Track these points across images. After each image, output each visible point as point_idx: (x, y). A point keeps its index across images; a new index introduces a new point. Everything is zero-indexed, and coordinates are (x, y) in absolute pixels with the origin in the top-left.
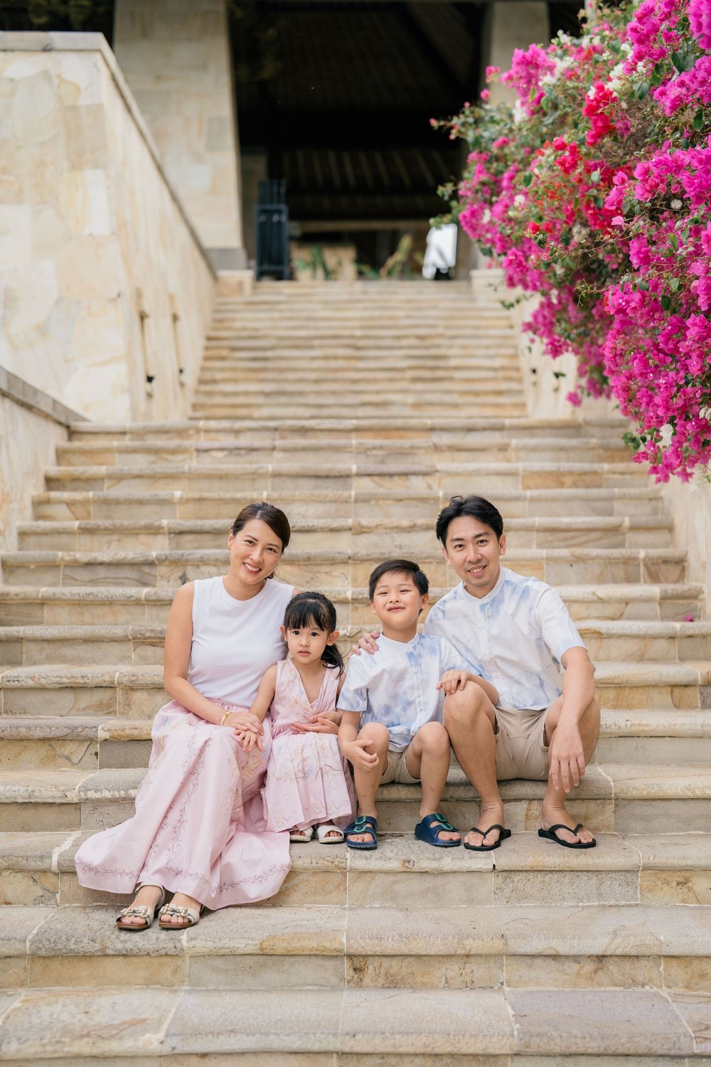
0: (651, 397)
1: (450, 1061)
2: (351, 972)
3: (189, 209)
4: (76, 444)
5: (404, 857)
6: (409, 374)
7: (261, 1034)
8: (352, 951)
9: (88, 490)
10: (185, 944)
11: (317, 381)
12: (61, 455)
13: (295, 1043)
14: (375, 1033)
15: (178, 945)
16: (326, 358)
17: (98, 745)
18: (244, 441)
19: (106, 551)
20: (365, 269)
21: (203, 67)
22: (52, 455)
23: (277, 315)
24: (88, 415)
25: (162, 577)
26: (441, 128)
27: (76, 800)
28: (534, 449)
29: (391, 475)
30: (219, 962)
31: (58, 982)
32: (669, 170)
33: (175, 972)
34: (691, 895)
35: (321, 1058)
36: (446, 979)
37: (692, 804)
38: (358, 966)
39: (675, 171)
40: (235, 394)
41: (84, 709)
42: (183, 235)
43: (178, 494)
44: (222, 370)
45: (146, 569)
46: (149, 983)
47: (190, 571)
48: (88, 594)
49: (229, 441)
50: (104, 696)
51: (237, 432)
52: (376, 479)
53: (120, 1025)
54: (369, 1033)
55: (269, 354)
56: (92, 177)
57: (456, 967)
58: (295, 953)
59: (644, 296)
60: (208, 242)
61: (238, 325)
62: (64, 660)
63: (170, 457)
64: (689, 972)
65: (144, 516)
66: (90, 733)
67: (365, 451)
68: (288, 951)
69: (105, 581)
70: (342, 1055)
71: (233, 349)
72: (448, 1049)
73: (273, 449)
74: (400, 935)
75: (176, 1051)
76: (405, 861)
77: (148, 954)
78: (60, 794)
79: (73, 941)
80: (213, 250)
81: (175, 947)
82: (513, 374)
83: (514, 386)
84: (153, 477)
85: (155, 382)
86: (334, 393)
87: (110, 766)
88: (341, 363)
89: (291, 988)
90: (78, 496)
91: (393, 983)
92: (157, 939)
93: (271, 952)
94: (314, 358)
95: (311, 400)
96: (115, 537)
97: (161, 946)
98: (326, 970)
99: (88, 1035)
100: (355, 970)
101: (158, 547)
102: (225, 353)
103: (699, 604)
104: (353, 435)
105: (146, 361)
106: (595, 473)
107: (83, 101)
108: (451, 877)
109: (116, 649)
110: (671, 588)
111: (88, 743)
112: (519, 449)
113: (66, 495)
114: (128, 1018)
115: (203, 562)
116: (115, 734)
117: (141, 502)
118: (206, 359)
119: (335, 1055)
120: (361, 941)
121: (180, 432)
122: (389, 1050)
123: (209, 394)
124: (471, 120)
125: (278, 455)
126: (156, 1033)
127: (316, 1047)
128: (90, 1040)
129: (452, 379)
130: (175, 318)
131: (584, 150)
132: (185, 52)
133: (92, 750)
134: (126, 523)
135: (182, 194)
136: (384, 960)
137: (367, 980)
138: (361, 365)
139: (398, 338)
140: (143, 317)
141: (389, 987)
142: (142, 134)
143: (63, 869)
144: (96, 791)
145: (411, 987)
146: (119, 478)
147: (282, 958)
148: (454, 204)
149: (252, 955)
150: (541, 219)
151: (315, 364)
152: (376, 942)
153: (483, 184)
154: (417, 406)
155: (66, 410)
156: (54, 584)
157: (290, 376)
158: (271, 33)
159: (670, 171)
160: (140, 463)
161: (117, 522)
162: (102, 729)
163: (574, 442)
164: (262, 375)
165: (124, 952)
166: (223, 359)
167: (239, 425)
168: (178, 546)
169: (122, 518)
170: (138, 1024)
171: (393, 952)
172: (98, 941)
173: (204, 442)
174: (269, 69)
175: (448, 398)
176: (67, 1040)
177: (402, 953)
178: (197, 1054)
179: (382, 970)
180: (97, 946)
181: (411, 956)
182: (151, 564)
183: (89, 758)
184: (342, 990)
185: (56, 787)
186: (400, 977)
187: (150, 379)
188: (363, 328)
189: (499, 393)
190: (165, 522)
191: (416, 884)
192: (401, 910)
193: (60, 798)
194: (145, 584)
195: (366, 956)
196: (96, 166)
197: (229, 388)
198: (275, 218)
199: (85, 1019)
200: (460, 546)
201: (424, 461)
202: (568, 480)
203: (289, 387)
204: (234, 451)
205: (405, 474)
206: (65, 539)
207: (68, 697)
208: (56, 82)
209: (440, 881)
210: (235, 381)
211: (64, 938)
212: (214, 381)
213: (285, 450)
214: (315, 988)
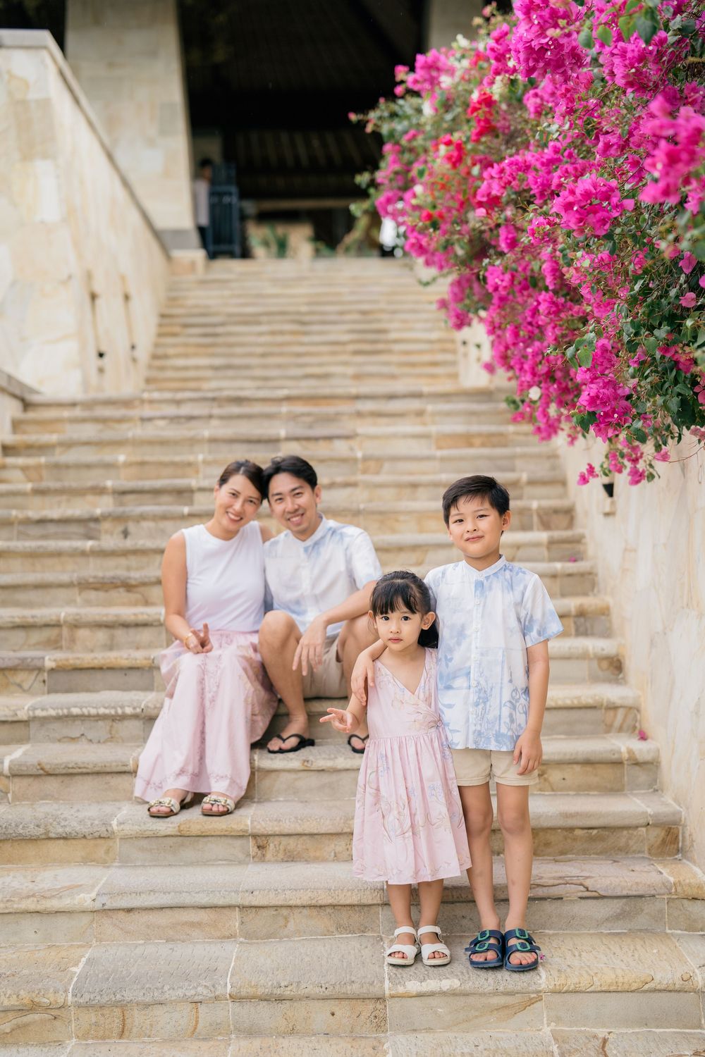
0: (522, 364)
1: (331, 911)
2: (256, 849)
3: (140, 191)
4: (31, 415)
5: (304, 758)
6: (351, 347)
7: (175, 892)
8: (255, 831)
9: (39, 456)
10: (115, 828)
11: (264, 355)
12: (16, 425)
13: (204, 899)
14: (269, 890)
15: (109, 829)
16: (273, 333)
17: (46, 674)
18: (185, 410)
19: (55, 509)
20: (321, 246)
21: (153, 54)
22: (8, 426)
23: (227, 293)
24: (42, 389)
25: (106, 532)
26: (359, 122)
27: (25, 718)
28: (448, 414)
29: (317, 439)
30: (144, 843)
31: (9, 861)
32: (519, 169)
33: (107, 852)
34: (547, 784)
35: (226, 911)
36: (335, 853)
37: (555, 712)
38: (261, 844)
39: (524, 171)
40: (186, 368)
41: (34, 645)
42: (134, 218)
43: (122, 458)
44: (174, 345)
45: (92, 525)
46: (87, 860)
47: (132, 527)
48: (39, 547)
49: (171, 410)
50: (52, 633)
51: (178, 403)
52: (304, 443)
53: (60, 889)
54: (264, 890)
55: (220, 330)
56: (42, 167)
57: (343, 843)
58: (208, 834)
59: (513, 277)
60: (161, 223)
61: (190, 302)
62: (17, 604)
63: (117, 426)
64: (536, 841)
65: (91, 478)
66: (38, 663)
67: (294, 417)
68: (202, 832)
69: (56, 536)
70: (243, 908)
71: (186, 326)
72: (330, 901)
73: (210, 417)
74: (296, 818)
75: (106, 907)
76: (304, 761)
77: (85, 837)
78: (11, 713)
79: (21, 826)
80: (164, 232)
81: (107, 830)
82: (448, 346)
83: (449, 357)
84: (99, 444)
85: (106, 359)
86: (279, 366)
87: (56, 692)
88: (287, 338)
89: (206, 863)
90: (31, 461)
91: (291, 857)
92: (92, 824)
93: (188, 834)
94: (261, 334)
95: (258, 372)
96: (64, 498)
97: (95, 830)
98: (234, 848)
99: (33, 896)
100: (258, 847)
101: (103, 505)
102: (177, 329)
103: (581, 547)
104: (285, 404)
105: (97, 338)
106: (501, 435)
107: (33, 95)
108: (344, 775)
109: (62, 594)
110: (557, 534)
111: (35, 673)
112: (434, 414)
113: (20, 461)
114: (67, 884)
115: (142, 517)
116: (60, 663)
117: (88, 466)
118: (160, 335)
119: (237, 909)
120: (263, 823)
121: (127, 403)
122: (280, 903)
123: (162, 368)
124: (386, 114)
125: (215, 422)
126: (89, 893)
127: (221, 902)
128: (35, 899)
129: (389, 352)
130: (127, 298)
131: (469, 146)
132: (136, 39)
133: (40, 678)
134: (74, 485)
135: (133, 178)
136: (282, 838)
137: (269, 856)
138: (306, 339)
139: (342, 313)
140: (93, 297)
141: (287, 861)
142: (90, 124)
143: (13, 772)
144: (43, 710)
145: (306, 861)
146: (69, 445)
147: (197, 838)
148: (372, 191)
149: (172, 836)
150: (434, 207)
151: (263, 339)
152: (276, 823)
153: (396, 173)
154: (357, 377)
155: (21, 385)
156: (9, 539)
157: (238, 350)
158: (222, 18)
159: (520, 171)
160: (89, 431)
161: (66, 484)
162: (50, 659)
163: (484, 407)
164: (211, 350)
165: (64, 835)
166: (174, 335)
167: (180, 396)
168: (122, 504)
169: (71, 480)
170: (74, 888)
171: (290, 832)
172: (42, 826)
173: (147, 411)
174: (220, 54)
175: (385, 370)
176: (16, 899)
177: (296, 832)
178: (123, 910)
179: (282, 847)
180: (42, 830)
181: (305, 835)
182: (96, 520)
183: (39, 685)
184: (248, 864)
185: (7, 707)
186: (295, 853)
187: (101, 355)
188: (309, 304)
189: (434, 364)
190: (109, 484)
191: (314, 780)
192: (302, 802)
193: (13, 716)
194: (90, 538)
195: (267, 836)
196: (45, 156)
197: (181, 362)
198: (226, 200)
199: (31, 886)
200: (280, 499)
201: (348, 426)
202: (477, 441)
203: (236, 361)
204: (174, 419)
205: (329, 438)
206: (19, 500)
207: (20, 636)
208: (6, 77)
209: (334, 777)
210: (186, 356)
211: (13, 825)
212: (166, 357)
213: (222, 418)
214: (224, 862)
